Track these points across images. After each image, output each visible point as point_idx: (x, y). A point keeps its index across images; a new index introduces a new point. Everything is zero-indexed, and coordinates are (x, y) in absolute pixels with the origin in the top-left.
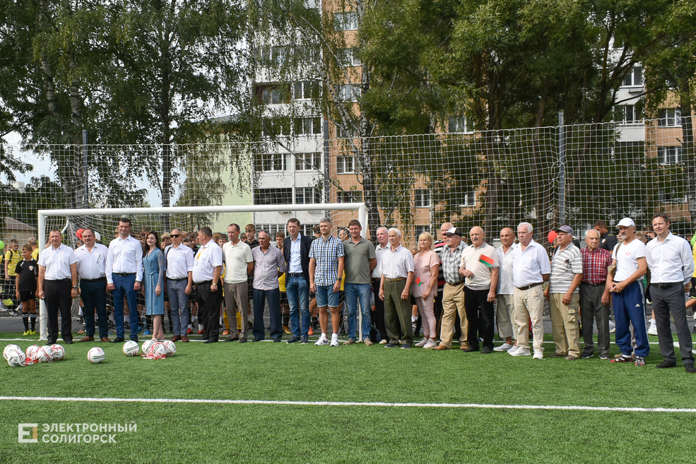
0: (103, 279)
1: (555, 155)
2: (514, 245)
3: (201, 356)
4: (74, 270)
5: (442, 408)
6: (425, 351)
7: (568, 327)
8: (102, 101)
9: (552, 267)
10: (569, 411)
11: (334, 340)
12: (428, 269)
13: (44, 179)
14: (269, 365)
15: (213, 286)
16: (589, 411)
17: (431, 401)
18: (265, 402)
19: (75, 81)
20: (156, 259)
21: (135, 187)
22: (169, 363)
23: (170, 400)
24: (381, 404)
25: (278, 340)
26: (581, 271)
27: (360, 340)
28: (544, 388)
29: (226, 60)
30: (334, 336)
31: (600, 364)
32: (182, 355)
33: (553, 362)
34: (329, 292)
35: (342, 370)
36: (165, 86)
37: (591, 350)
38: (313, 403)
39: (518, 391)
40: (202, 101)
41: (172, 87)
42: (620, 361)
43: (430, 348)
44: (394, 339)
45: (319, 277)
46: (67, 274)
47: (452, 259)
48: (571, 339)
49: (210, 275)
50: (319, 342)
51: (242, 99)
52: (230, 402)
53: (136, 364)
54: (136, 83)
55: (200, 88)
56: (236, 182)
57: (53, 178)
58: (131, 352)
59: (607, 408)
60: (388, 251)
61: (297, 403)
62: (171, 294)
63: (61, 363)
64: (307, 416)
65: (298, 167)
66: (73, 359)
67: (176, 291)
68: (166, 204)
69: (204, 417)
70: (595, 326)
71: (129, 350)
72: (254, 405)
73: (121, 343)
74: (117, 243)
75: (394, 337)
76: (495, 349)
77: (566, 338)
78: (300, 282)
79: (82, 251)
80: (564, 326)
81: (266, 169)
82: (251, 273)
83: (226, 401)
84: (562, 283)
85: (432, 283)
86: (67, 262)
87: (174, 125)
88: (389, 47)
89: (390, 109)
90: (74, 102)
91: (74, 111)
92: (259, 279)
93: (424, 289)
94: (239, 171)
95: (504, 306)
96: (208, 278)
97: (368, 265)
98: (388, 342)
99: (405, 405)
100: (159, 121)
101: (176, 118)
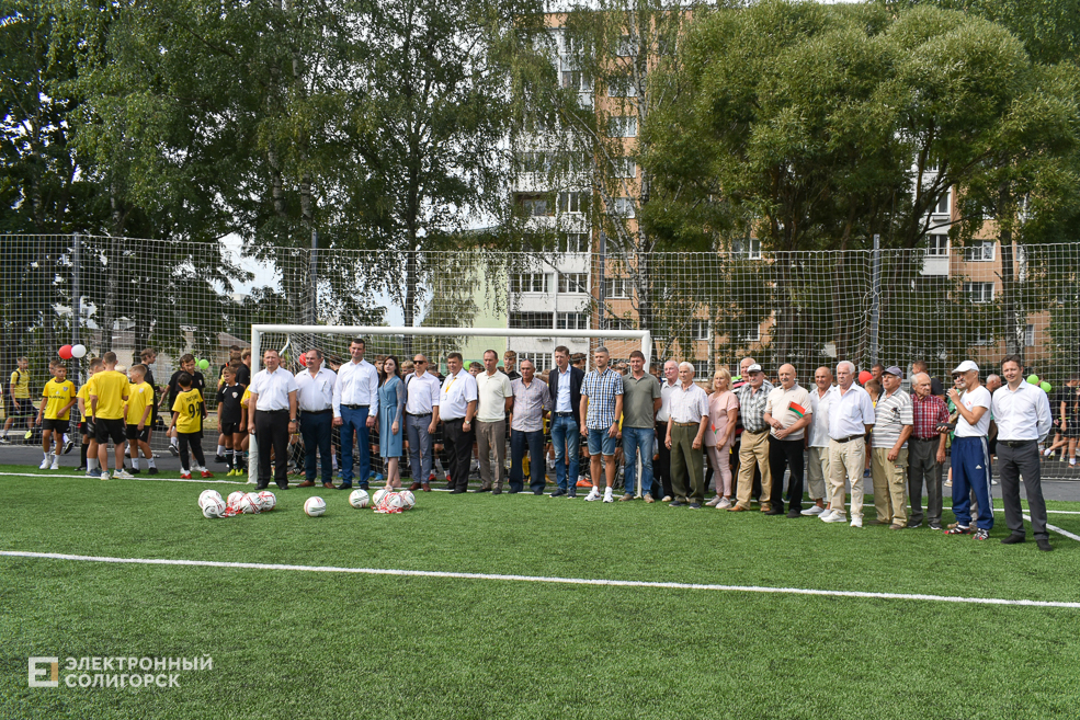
0: (329, 411)
1: (868, 284)
2: (831, 388)
3: (445, 510)
4: (293, 399)
5: (754, 592)
6: (718, 512)
7: (894, 489)
8: (338, 202)
9: (876, 416)
10: (914, 601)
11: (608, 495)
12: (725, 413)
13: (267, 290)
14: (530, 525)
15: (466, 425)
16: (940, 603)
17: (738, 583)
18: (528, 578)
19: (307, 176)
20: (394, 390)
21: (374, 303)
22: (406, 520)
23: (406, 573)
24: (676, 585)
25: (540, 492)
26: (911, 422)
27: (639, 495)
28: (874, 567)
29: (485, 161)
30: (608, 489)
31: (933, 535)
32: (422, 509)
33: (875, 531)
34: (604, 437)
35: (621, 535)
36: (413, 186)
37: (919, 518)
38: (588, 582)
39: (843, 571)
40: (455, 207)
41: (421, 188)
42: (956, 533)
43: (724, 509)
44: (680, 496)
45: (591, 420)
46: (285, 404)
47: (753, 402)
48: (896, 504)
49: (461, 411)
50: (590, 497)
51: (502, 205)
52: (483, 576)
53: (365, 519)
54: (378, 182)
55: (453, 191)
56: (492, 301)
57: (277, 289)
58: (359, 503)
59: (960, 599)
60: (679, 390)
61: (569, 581)
62: (411, 432)
63: (271, 515)
64: (582, 601)
65: (561, 290)
66: (287, 510)
67: (417, 429)
68: (409, 323)
69: (449, 599)
70: (924, 489)
71: (357, 500)
72: (514, 583)
73: (348, 490)
74: (347, 368)
75: (681, 493)
76: (803, 512)
77: (890, 502)
78: (569, 423)
79: (304, 376)
80: (888, 488)
81: (524, 290)
82: (509, 409)
83: (477, 576)
84: (889, 436)
85: (728, 430)
86: (285, 389)
87: (421, 232)
88: (675, 153)
89: (674, 225)
90: (304, 202)
91: (305, 212)
92: (519, 419)
93: (719, 438)
94: (496, 289)
95: (816, 461)
96: (460, 415)
97: (651, 406)
98: (673, 499)
99: (705, 587)
100: (405, 227)
101: (425, 225)
